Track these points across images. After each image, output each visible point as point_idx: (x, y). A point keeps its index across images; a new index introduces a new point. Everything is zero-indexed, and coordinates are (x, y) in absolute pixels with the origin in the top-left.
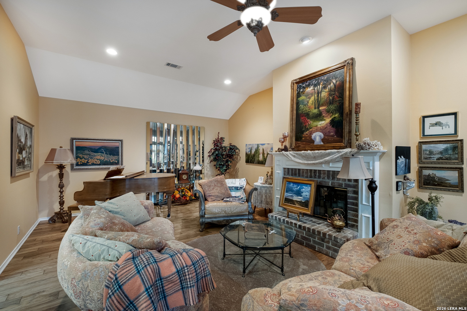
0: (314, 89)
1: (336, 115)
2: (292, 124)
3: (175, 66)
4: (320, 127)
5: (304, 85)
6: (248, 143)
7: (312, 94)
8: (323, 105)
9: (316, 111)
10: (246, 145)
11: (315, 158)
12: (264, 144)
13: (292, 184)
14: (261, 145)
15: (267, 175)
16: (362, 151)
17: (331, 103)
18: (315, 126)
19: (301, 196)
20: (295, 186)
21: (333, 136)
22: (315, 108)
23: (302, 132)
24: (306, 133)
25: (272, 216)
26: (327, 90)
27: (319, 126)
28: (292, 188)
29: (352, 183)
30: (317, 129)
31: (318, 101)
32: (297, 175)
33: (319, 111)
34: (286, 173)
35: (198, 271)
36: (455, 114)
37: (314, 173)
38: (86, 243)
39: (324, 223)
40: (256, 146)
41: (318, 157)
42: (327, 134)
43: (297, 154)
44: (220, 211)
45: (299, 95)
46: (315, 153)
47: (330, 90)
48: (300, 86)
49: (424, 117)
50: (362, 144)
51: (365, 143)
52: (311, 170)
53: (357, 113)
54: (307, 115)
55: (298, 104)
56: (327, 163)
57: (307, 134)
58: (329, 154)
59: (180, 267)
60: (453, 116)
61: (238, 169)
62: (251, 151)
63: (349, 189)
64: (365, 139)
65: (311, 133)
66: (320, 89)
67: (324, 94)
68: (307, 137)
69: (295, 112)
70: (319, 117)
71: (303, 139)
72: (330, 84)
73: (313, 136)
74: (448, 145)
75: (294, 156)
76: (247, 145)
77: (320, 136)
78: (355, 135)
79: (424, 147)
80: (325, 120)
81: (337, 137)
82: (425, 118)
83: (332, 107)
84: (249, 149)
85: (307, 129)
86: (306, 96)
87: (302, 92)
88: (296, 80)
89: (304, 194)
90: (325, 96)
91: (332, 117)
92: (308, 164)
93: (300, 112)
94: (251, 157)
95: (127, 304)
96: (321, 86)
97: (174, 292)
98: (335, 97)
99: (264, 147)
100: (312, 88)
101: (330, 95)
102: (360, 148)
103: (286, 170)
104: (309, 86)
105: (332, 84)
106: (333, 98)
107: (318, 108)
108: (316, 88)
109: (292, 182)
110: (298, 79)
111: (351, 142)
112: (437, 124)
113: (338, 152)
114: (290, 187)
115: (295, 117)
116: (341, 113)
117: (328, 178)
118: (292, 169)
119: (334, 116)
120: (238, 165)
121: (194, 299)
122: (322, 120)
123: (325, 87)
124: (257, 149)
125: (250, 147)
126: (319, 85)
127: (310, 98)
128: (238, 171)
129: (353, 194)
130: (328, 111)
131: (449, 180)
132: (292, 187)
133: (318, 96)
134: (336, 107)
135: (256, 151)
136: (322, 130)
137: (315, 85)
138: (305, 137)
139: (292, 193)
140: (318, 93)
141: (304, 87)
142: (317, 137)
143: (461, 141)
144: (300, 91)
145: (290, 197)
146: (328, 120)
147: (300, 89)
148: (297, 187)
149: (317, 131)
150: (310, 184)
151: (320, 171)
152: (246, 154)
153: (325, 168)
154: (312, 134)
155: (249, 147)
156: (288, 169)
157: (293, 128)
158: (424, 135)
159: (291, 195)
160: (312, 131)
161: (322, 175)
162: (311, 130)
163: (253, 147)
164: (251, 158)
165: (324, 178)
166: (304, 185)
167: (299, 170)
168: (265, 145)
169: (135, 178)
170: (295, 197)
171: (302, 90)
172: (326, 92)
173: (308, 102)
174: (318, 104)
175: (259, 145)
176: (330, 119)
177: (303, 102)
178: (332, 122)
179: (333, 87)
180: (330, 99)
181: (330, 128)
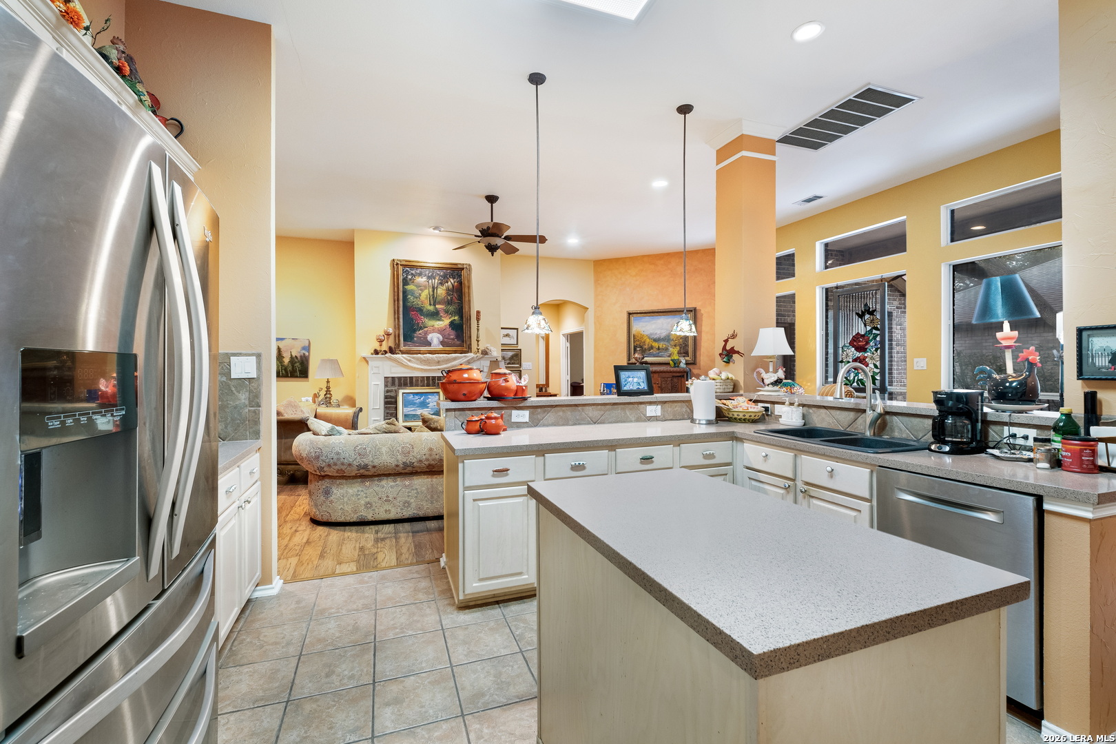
0: (428, 282)
1: (456, 318)
2: (396, 318)
5: (413, 272)
7: (425, 287)
8: (439, 303)
9: (431, 308)
13: (412, 395)
16: (486, 356)
17: (449, 303)
18: (432, 325)
19: (428, 407)
20: (417, 397)
21: (453, 339)
22: (430, 304)
23: (415, 331)
24: (420, 332)
26: (444, 287)
27: (436, 326)
30: (433, 330)
31: (434, 297)
32: (409, 385)
33: (436, 309)
34: (389, 384)
36: (517, 329)
42: (446, 337)
43: (413, 358)
45: (406, 282)
47: (448, 290)
48: (407, 270)
50: (483, 349)
51: (488, 349)
52: (428, 378)
53: (478, 319)
54: (420, 310)
55: (405, 292)
57: (420, 334)
58: (455, 359)
60: (516, 331)
64: (488, 345)
65: (426, 333)
66: (436, 284)
67: (441, 291)
68: (421, 337)
69: (401, 303)
70: (435, 315)
71: (415, 339)
72: (447, 282)
73: (429, 337)
75: (409, 361)
77: (438, 338)
78: (477, 340)
80: (443, 321)
81: (458, 340)
83: (451, 308)
85: (421, 328)
86: (416, 286)
87: (410, 279)
88: (400, 261)
89: (431, 405)
90: (442, 293)
91: (451, 319)
92: (427, 370)
93: (409, 304)
96: (436, 281)
98: (454, 298)
100: (424, 279)
101: (448, 294)
103: (390, 380)
104: (420, 275)
105: (449, 283)
106: (452, 299)
107: (434, 305)
108: (430, 281)
109: (412, 393)
110: (404, 260)
111: (473, 348)
112: (507, 335)
113: (461, 356)
114: (409, 400)
115: (401, 309)
116: (461, 317)
118: (400, 378)
119: (453, 318)
122: (439, 320)
123: (441, 284)
126: (434, 279)
127: (422, 290)
130: (446, 312)
132: (413, 399)
133: (433, 291)
134: (454, 309)
136: (441, 331)
137: (429, 278)
138: (417, 337)
140: (433, 288)
141: (412, 274)
142: (435, 338)
143: (520, 350)
144: (406, 277)
145: (413, 412)
146: (447, 321)
147: (407, 275)
148: (420, 399)
149: (434, 331)
150: (438, 393)
154: (428, 335)
156: (393, 378)
157: (401, 324)
159: (413, 408)
162: (426, 329)
166: (428, 394)
167: (412, 378)
168: (284, 341)
171: (410, 277)
172: (443, 290)
173: (420, 295)
174: (434, 300)
176: (450, 321)
177: (412, 293)
178: (452, 324)
179: (451, 286)
180: (448, 300)
181: (449, 330)
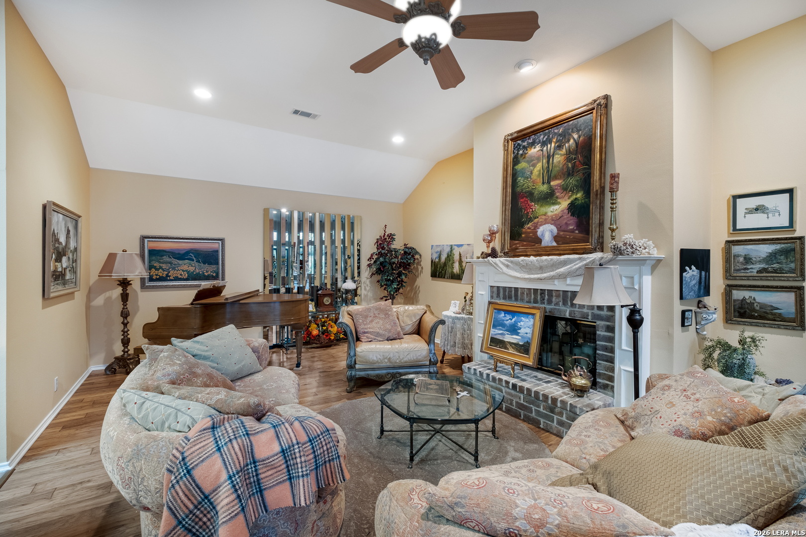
0: (542, 150)
1: (579, 195)
2: (504, 211)
3: (308, 115)
4: (552, 216)
5: (525, 144)
6: (434, 244)
7: (538, 159)
8: (556, 178)
9: (544, 188)
10: (432, 246)
11: (541, 269)
12: (462, 245)
13: (503, 313)
14: (456, 247)
15: (465, 298)
16: (620, 257)
17: (569, 173)
18: (544, 214)
19: (517, 334)
20: (508, 317)
21: (572, 231)
22: (543, 183)
23: (522, 225)
24: (529, 225)
25: (468, 367)
26: (564, 150)
27: (550, 214)
28: (503, 320)
29: (605, 313)
30: (546, 220)
31: (548, 171)
32: (513, 298)
33: (551, 188)
34: (495, 296)
35: (318, 451)
36: (790, 191)
37: (541, 294)
38: (144, 403)
39: (557, 381)
40: (448, 249)
41: (547, 267)
42: (563, 228)
43: (512, 262)
44: (382, 358)
45: (516, 161)
46: (543, 261)
47: (569, 152)
48: (519, 144)
49: (735, 198)
50: (621, 244)
51: (625, 244)
52: (536, 290)
53: (612, 191)
54: (530, 195)
55: (514, 176)
56: (563, 277)
57: (529, 228)
58: (565, 263)
59: (286, 445)
60: (788, 195)
61: (419, 287)
62: (440, 257)
63: (598, 322)
64: (627, 236)
65: (536, 227)
66: (552, 150)
67: (559, 159)
68: (529, 233)
69: (509, 190)
70: (549, 198)
71: (523, 236)
72: (569, 141)
73: (540, 232)
74: (778, 247)
75: (507, 266)
76: (434, 247)
77: (551, 232)
78: (610, 229)
79: (736, 249)
80: (559, 203)
81: (580, 232)
82: (737, 200)
83: (572, 181)
84: (436, 253)
85: (530, 220)
86: (528, 162)
87: (522, 155)
88: (511, 134)
89: (522, 331)
90: (560, 161)
91: (572, 199)
92: (530, 280)
93: (519, 189)
94: (440, 267)
95: (199, 498)
96: (553, 145)
97: (277, 484)
98: (577, 163)
99: (462, 250)
100: (538, 148)
101: (568, 159)
102: (617, 251)
103: (495, 290)
104: (533, 144)
105: (572, 141)
106: (574, 166)
107: (549, 182)
108: (545, 148)
109: (503, 310)
110: (515, 132)
111: (603, 242)
112: (758, 209)
113: (580, 259)
114: (499, 319)
115: (509, 199)
116: (587, 193)
117: (565, 303)
118: (505, 288)
119: (574, 197)
120: (418, 282)
121: (307, 495)
122: (554, 204)
123: (559, 147)
124: (449, 254)
125: (439, 249)
126: (550, 143)
127: (534, 166)
128: (418, 292)
129: (605, 331)
130: (565, 189)
131: (780, 309)
132: (503, 318)
133: (548, 162)
134: (577, 181)
135: (448, 256)
136: (555, 221)
137: (544, 144)
138: (525, 233)
139: (503, 329)
140: (549, 157)
141: (524, 147)
142: (547, 233)
143: (801, 238)
144: (518, 154)
145: (500, 336)
146: (564, 204)
147: (518, 151)
148: (511, 320)
149: (546, 222)
150: (533, 314)
151: (550, 292)
152: (432, 261)
153: (558, 286)
154: (538, 229)
155: (436, 250)
156: (498, 287)
157: (507, 218)
158: (735, 229)
159: (501, 332)
160: (538, 222)
161: (554, 299)
162: (536, 220)
163: (443, 249)
164: (439, 270)
165: (557, 304)
166: (522, 315)
167: (516, 289)
168: (463, 247)
169: (241, 302)
170: (507, 335)
171: (521, 152)
172: (561, 155)
173: (531, 173)
174: (549, 175)
175: (454, 247)
176: (569, 201)
177: (523, 170)
178: (573, 208)
179: (574, 145)
180: (568, 167)
181: (567, 217)
